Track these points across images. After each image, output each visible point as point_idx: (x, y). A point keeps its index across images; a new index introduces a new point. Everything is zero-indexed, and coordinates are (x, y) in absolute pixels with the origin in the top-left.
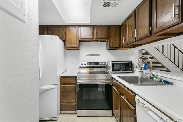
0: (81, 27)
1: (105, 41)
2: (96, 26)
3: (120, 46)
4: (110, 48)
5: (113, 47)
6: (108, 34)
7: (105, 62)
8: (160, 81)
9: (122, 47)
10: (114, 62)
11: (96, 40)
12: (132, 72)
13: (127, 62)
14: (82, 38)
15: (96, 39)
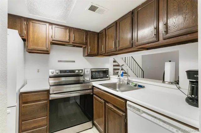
0: (54, 26)
1: (81, 47)
2: (73, 28)
3: (98, 53)
4: (89, 54)
5: (92, 54)
6: (86, 39)
7: (82, 70)
8: (135, 86)
9: (100, 55)
10: (93, 70)
11: (72, 45)
12: (108, 79)
13: (105, 70)
14: (54, 39)
15: (73, 43)
